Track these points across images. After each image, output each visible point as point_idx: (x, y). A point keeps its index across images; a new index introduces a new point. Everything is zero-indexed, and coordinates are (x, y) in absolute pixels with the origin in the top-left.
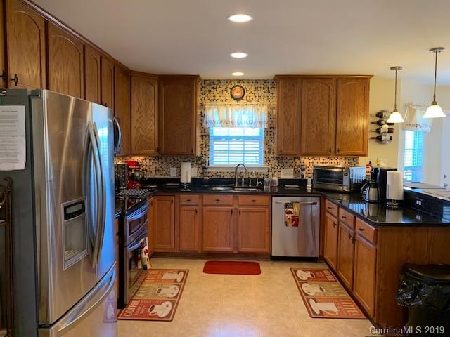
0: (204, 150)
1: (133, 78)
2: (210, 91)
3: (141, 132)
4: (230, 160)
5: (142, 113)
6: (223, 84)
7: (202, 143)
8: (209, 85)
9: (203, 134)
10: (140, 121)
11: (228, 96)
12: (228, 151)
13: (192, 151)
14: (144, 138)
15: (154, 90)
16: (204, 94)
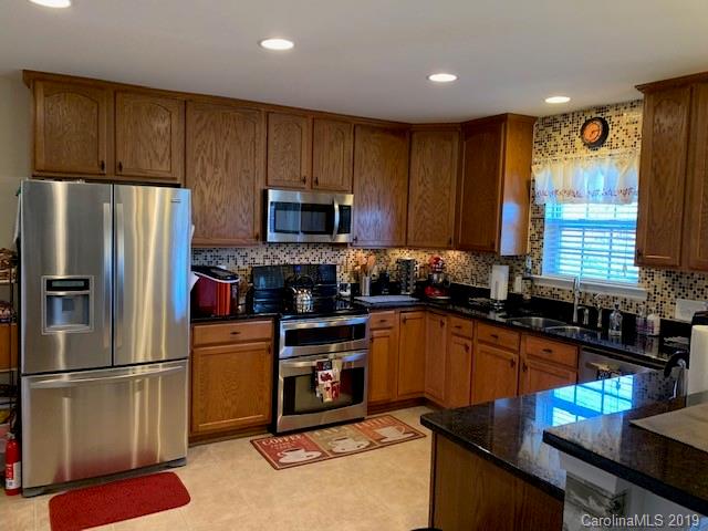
0: (536, 245)
1: (415, 136)
2: (549, 137)
3: (425, 212)
4: (584, 270)
5: (428, 186)
6: (570, 119)
7: (533, 232)
8: (550, 125)
9: (537, 215)
10: (425, 197)
11: (578, 142)
12: (583, 250)
13: (493, 245)
14: (429, 222)
15: (452, 148)
16: (540, 143)
